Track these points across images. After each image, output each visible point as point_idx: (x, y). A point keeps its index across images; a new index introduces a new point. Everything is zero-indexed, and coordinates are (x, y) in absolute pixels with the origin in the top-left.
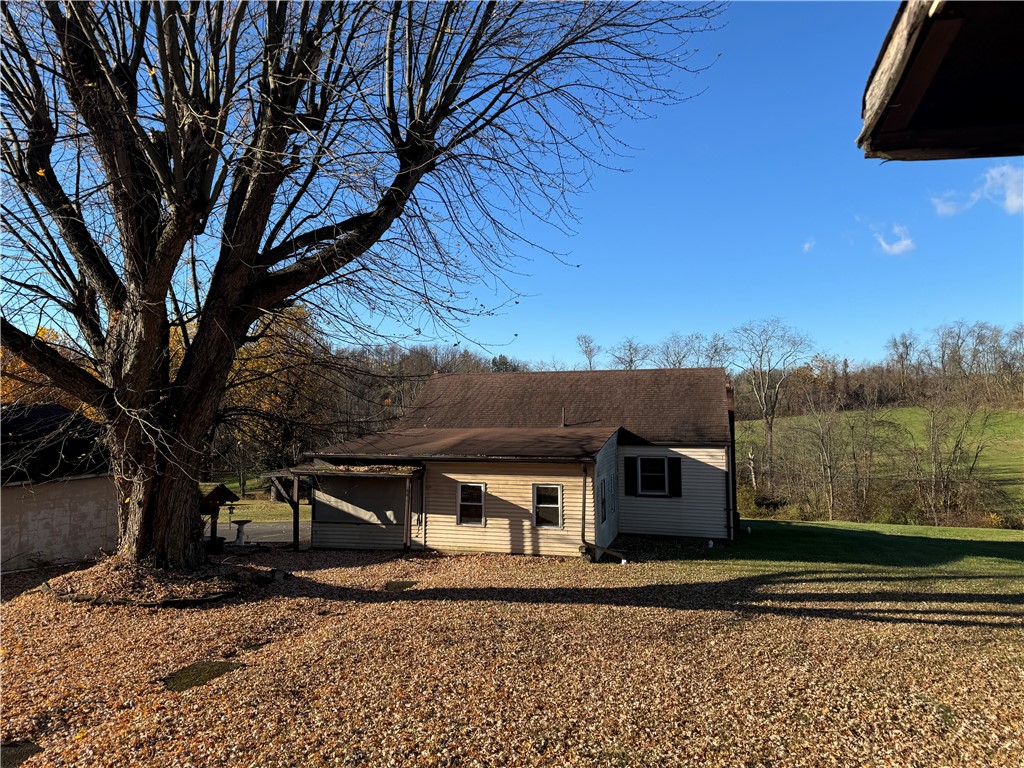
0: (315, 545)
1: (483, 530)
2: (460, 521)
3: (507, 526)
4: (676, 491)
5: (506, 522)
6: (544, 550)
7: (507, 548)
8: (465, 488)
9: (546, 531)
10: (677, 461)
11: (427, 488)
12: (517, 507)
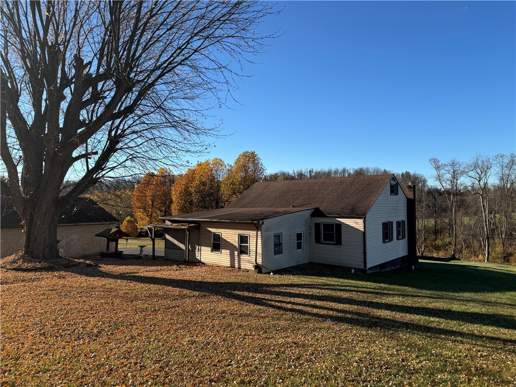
0: (166, 258)
1: (220, 255)
2: (212, 251)
3: (229, 254)
4: (339, 242)
5: (229, 251)
6: (243, 267)
7: (228, 264)
8: (214, 234)
9: (243, 257)
10: (339, 225)
11: (201, 234)
12: (232, 245)
